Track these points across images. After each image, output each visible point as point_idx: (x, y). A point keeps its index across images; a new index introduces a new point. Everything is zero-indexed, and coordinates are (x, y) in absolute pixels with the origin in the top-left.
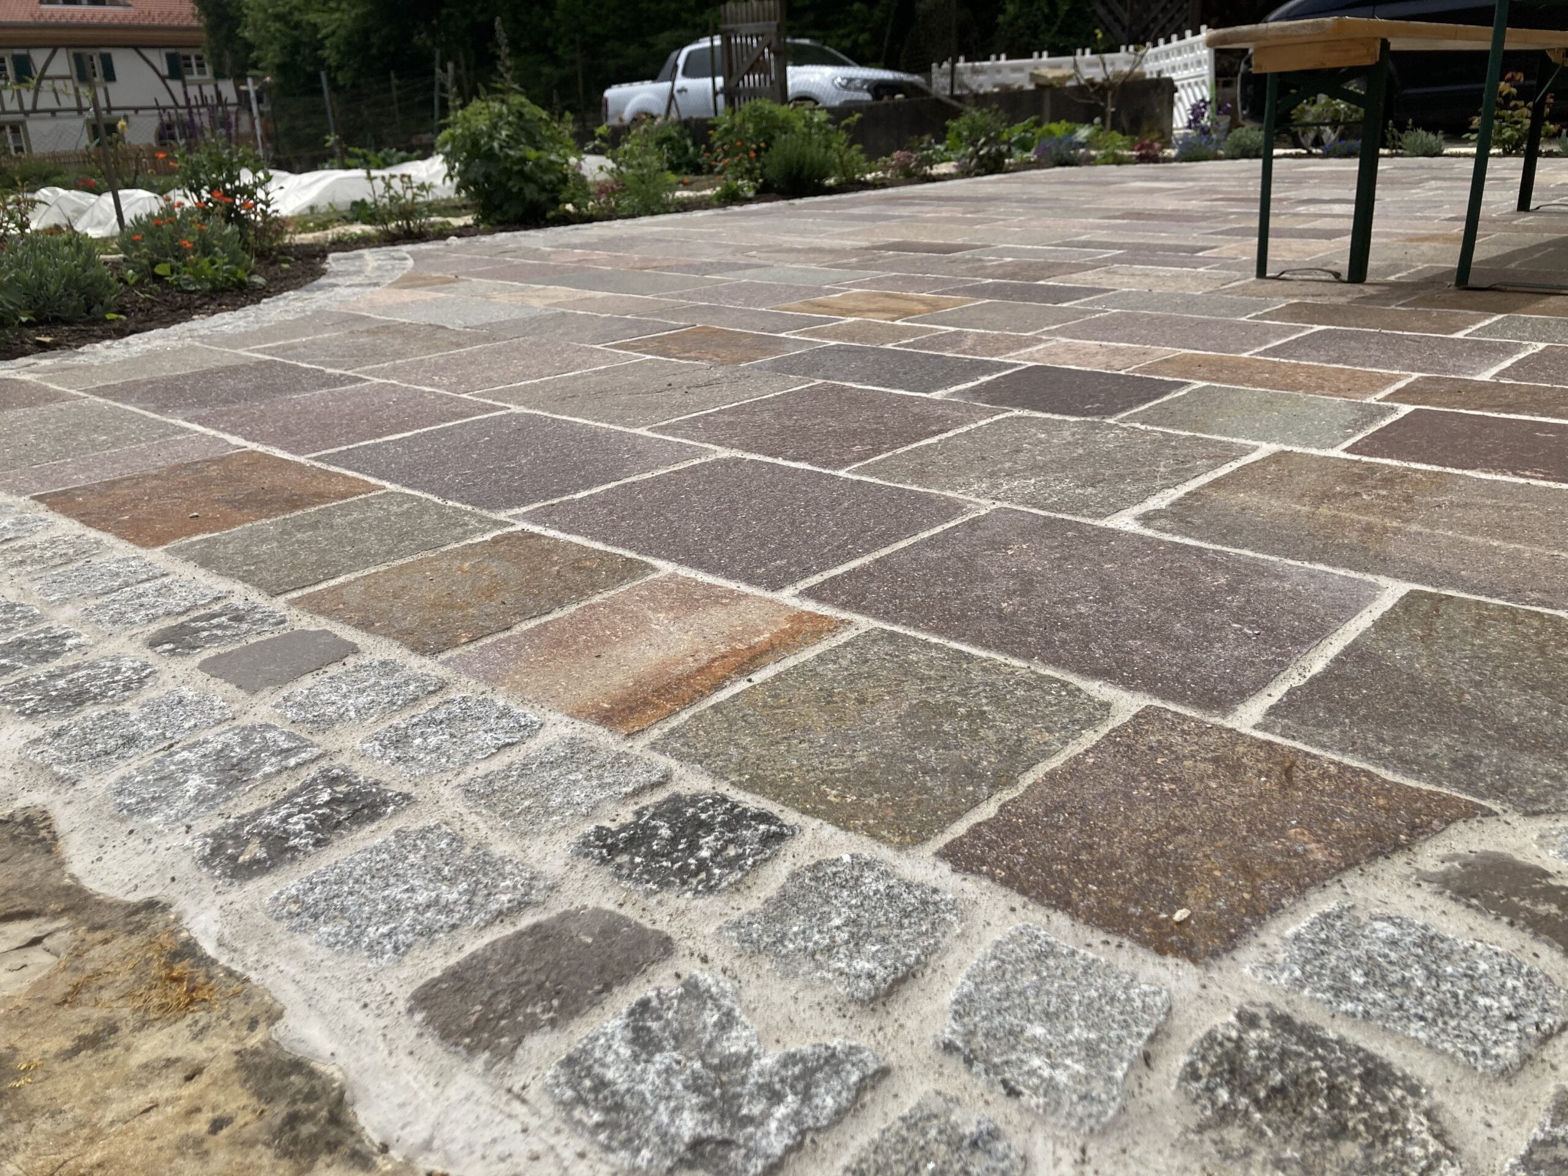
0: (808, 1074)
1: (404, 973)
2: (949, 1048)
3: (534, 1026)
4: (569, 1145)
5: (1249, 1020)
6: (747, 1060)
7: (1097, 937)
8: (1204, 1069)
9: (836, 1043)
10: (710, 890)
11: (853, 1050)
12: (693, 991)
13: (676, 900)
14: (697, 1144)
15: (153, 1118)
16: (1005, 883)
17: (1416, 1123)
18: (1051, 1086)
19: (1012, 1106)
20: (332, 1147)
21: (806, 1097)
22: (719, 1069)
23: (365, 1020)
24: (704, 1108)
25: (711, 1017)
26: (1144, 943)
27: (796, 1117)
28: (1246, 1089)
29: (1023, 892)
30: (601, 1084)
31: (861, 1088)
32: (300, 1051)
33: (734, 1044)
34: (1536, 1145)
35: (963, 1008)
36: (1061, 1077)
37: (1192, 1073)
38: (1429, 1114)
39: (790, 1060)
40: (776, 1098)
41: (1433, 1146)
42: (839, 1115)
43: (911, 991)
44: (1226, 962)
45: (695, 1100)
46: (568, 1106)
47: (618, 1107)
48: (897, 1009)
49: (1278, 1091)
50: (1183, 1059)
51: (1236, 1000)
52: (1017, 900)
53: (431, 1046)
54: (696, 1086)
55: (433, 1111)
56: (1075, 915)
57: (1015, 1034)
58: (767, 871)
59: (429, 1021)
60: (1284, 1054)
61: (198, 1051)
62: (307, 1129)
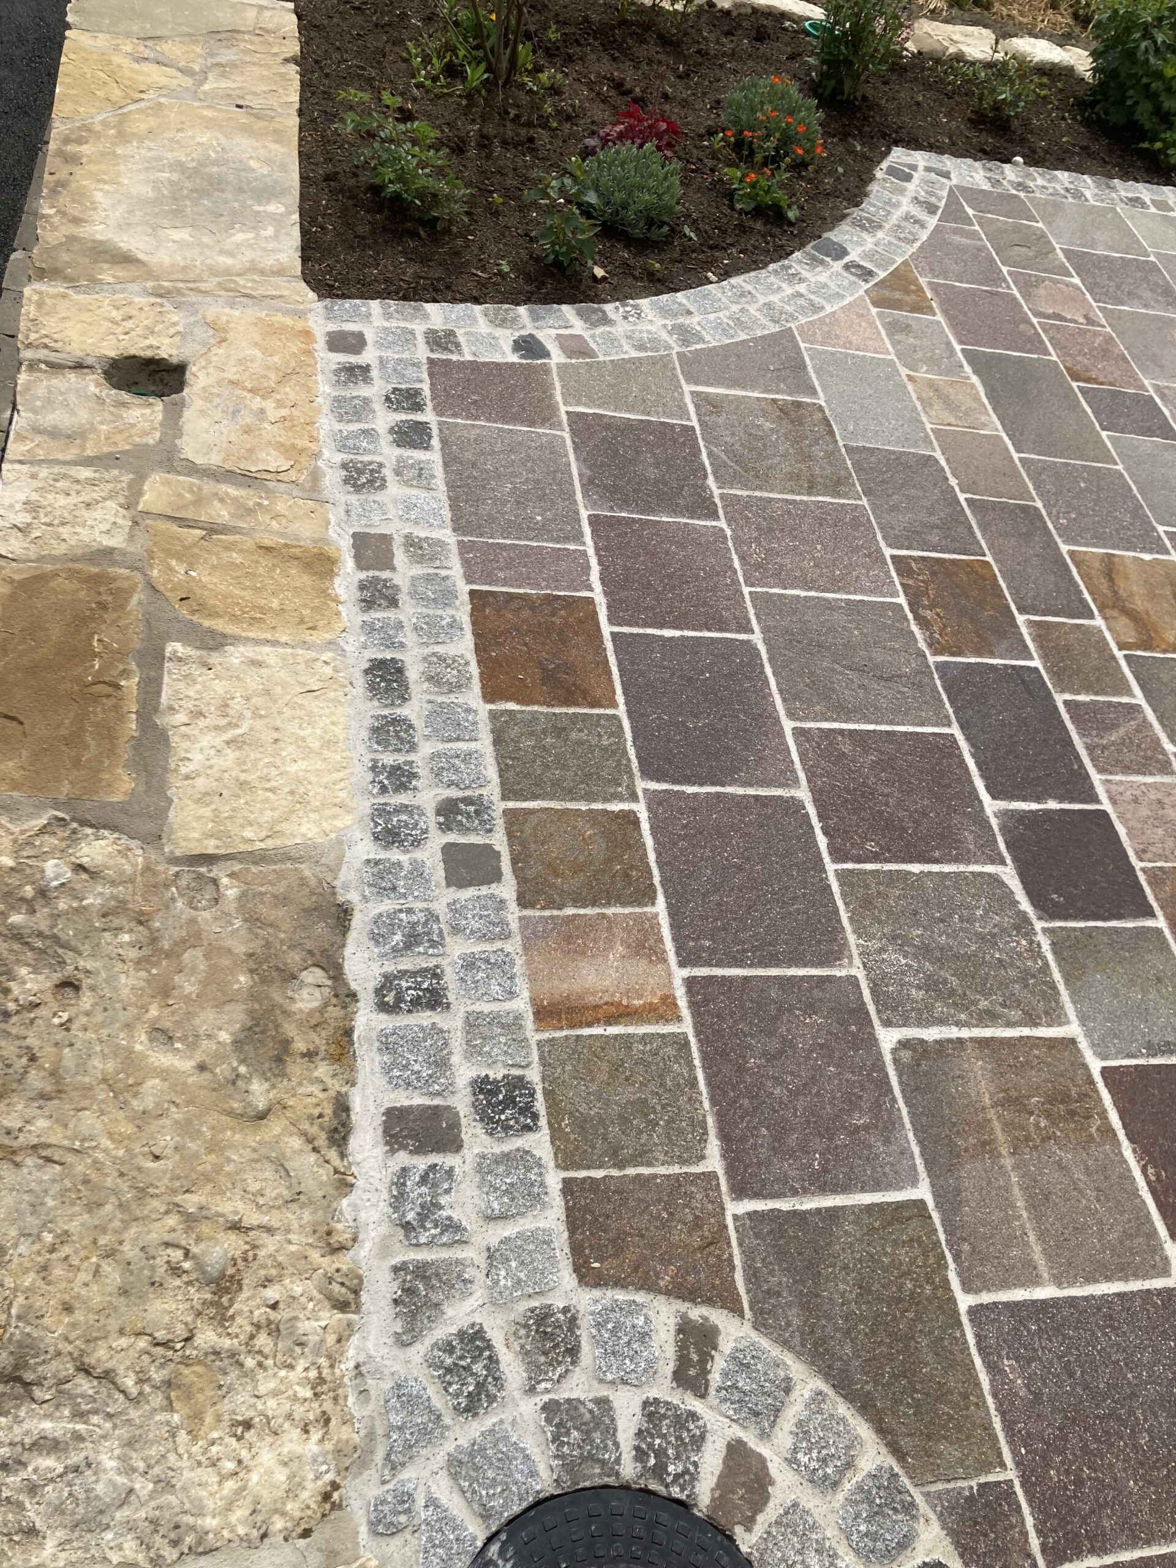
0: (450, 1226)
1: (392, 1096)
2: (489, 1249)
3: (404, 1147)
4: (385, 1195)
5: (566, 1310)
6: (441, 1208)
7: (567, 1250)
8: (537, 1311)
9: (464, 1223)
10: (491, 1134)
11: (465, 1229)
12: (450, 1172)
13: (479, 1129)
14: (408, 1223)
15: (309, 1100)
16: (567, 1209)
17: (560, 1370)
18: (497, 1282)
19: (483, 1277)
20: (339, 1146)
21: (442, 1233)
22: (432, 1204)
23: (372, 1108)
24: (418, 1214)
25: (446, 1186)
26: (574, 1264)
27: (434, 1236)
28: (539, 1326)
29: (567, 1216)
30: (404, 1184)
31: (456, 1242)
32: (352, 1105)
33: (443, 1200)
34: (578, 1400)
35: (505, 1241)
36: (503, 1282)
37: (532, 1310)
38: (567, 1371)
39: (449, 1218)
40: (436, 1226)
41: (556, 1377)
42: (444, 1244)
43: (501, 1223)
44: (587, 1289)
45: (418, 1210)
46: (393, 1183)
47: (402, 1195)
48: (492, 1224)
49: (545, 1333)
50: (537, 1304)
51: (574, 1302)
52: (563, 1218)
53: (380, 1130)
54: (422, 1206)
55: (366, 1154)
56: (570, 1238)
57: (508, 1260)
58: (514, 1139)
59: (385, 1122)
60: (560, 1327)
61: (330, 1082)
62: (337, 1136)
